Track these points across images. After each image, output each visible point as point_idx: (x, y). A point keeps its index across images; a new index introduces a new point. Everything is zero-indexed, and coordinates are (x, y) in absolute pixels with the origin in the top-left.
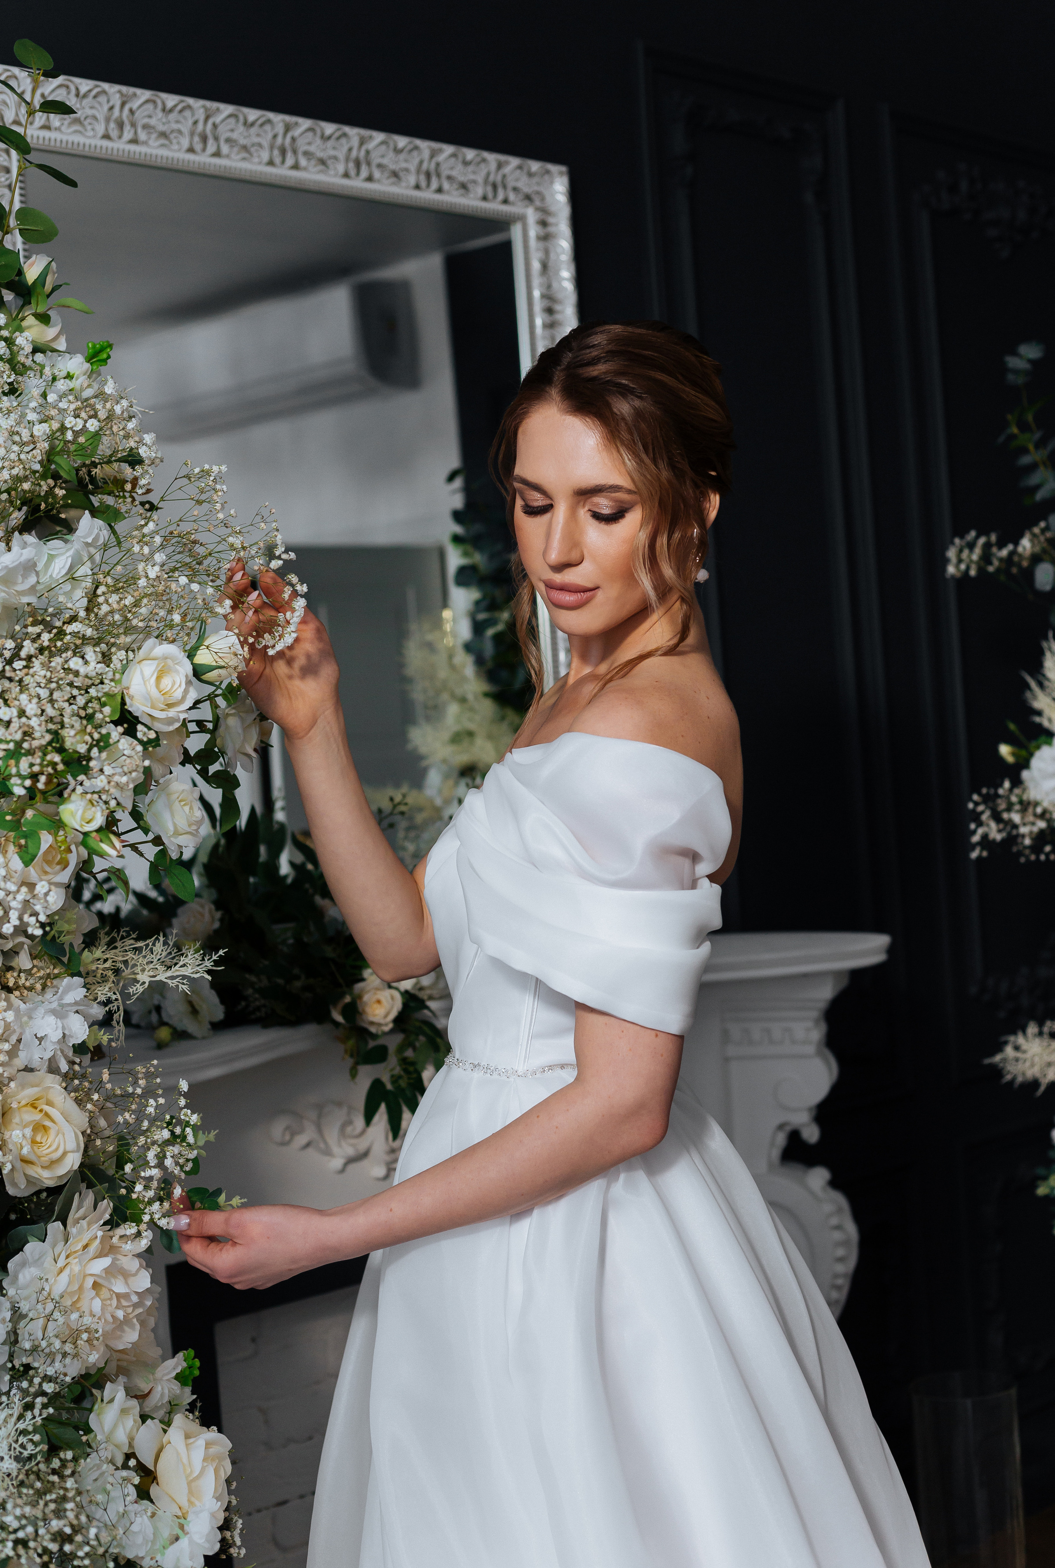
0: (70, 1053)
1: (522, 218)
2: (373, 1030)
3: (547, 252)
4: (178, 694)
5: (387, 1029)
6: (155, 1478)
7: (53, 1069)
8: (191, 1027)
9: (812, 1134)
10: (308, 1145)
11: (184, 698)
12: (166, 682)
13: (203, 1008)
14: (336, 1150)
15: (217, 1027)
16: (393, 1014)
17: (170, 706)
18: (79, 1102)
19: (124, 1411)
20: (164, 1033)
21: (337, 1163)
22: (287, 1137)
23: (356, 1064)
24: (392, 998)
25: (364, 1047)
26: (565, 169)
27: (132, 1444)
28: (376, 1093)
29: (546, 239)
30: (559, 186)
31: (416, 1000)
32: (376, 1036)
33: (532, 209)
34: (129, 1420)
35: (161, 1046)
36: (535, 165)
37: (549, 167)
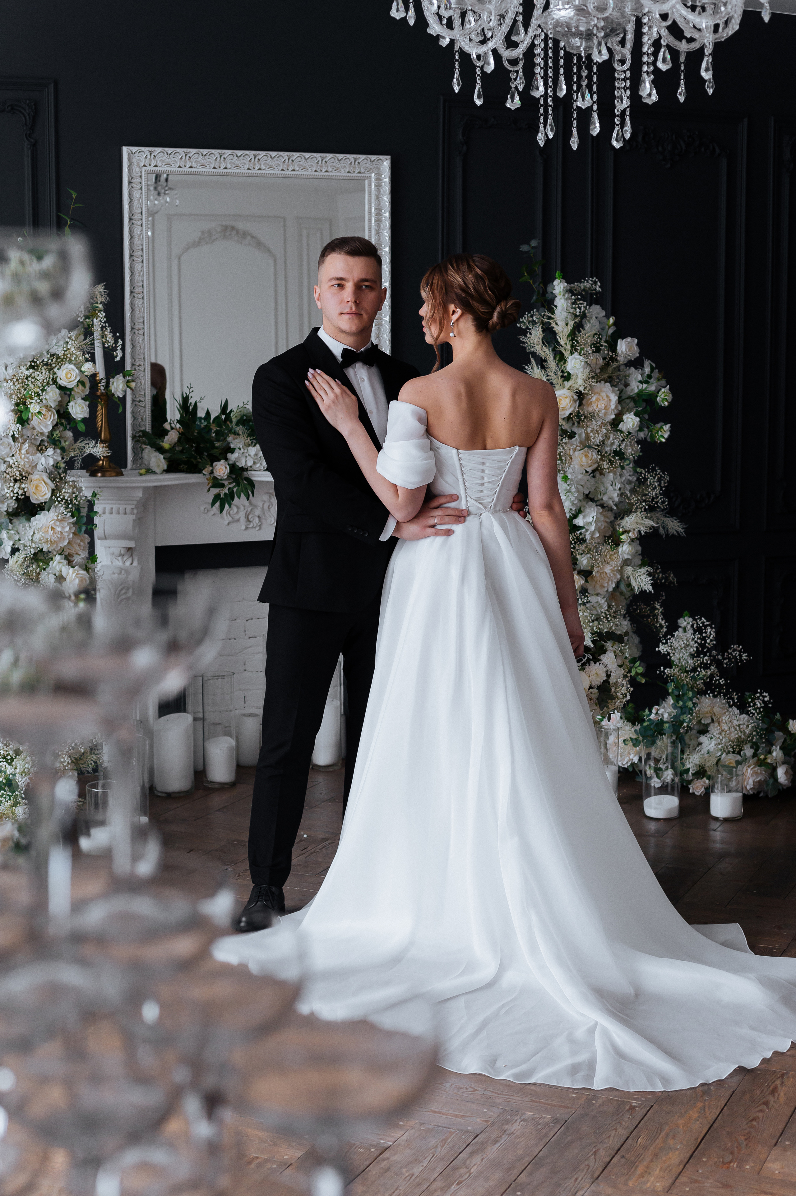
0: (51, 468)
1: (369, 179)
2: (219, 478)
3: (379, 191)
5: (225, 477)
7: (46, 472)
11: (74, 380)
15: (165, 471)
16: (228, 473)
18: (53, 481)
19: (59, 563)
20: (146, 471)
21: (226, 522)
23: (211, 487)
24: (226, 467)
25: (216, 483)
26: (389, 157)
27: (61, 571)
28: (217, 497)
29: (379, 186)
30: (386, 163)
31: (244, 469)
32: (221, 480)
33: (373, 174)
34: (61, 565)
35: (141, 475)
36: (373, 157)
37: (381, 157)
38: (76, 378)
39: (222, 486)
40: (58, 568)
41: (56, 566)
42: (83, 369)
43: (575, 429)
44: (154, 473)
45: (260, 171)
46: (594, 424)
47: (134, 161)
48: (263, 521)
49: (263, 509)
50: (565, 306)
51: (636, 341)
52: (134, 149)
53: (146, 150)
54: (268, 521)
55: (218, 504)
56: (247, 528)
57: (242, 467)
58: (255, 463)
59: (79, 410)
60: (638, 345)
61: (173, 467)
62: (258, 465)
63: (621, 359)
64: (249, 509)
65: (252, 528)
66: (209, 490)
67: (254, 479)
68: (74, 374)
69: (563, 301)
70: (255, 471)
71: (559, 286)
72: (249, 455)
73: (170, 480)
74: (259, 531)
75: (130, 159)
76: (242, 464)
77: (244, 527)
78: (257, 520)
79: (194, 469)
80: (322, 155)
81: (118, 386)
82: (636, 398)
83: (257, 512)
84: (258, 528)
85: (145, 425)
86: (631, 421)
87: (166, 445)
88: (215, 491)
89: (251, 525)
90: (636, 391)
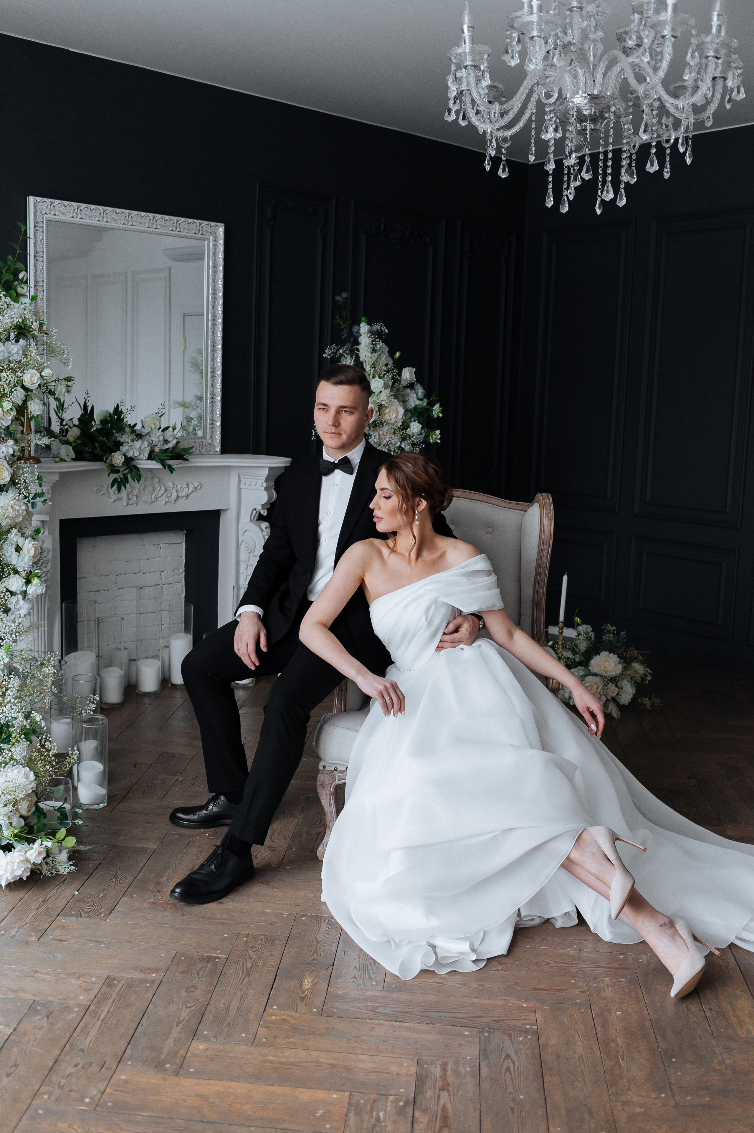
0: (10, 456)
1: (209, 239)
2: (116, 465)
3: (215, 250)
4: (35, 382)
5: (120, 465)
6: (22, 550)
7: (6, 459)
8: (67, 459)
9: (265, 513)
10: (104, 494)
11: (36, 383)
12: (33, 379)
13: (70, 454)
14: (112, 497)
15: (73, 460)
16: (122, 462)
17: (33, 384)
18: (11, 467)
19: (16, 535)
20: (57, 459)
21: (112, 500)
22: (98, 491)
23: (110, 473)
24: (122, 458)
25: (114, 469)
26: (223, 224)
27: (17, 542)
28: (115, 481)
29: (215, 246)
30: (221, 230)
31: (132, 459)
32: (117, 467)
33: (211, 237)
34: (17, 537)
35: (56, 462)
36: (213, 224)
37: (218, 224)
38: (38, 381)
39: (118, 472)
40: (15, 540)
41: (14, 537)
42: (43, 374)
43: (371, 433)
44: (65, 461)
45: (132, 227)
46: (386, 428)
47: (39, 210)
48: (139, 499)
49: (139, 489)
50: (368, 342)
51: (414, 370)
52: (39, 199)
53: (48, 201)
54: (143, 499)
55: (115, 487)
56: (127, 504)
57: (130, 457)
58: (140, 454)
59: (37, 407)
60: (415, 373)
61: (79, 456)
62: (142, 456)
63: (404, 383)
64: (130, 490)
65: (132, 504)
66: (109, 475)
67: (139, 466)
68: (36, 378)
69: (366, 338)
70: (138, 460)
71: (364, 328)
72: (135, 448)
73: (77, 466)
74: (137, 507)
75: (35, 207)
76: (130, 454)
77: (125, 504)
78: (135, 498)
79: (95, 458)
80: (177, 218)
81: (61, 389)
82: (413, 411)
83: (135, 493)
84: (135, 505)
85: (44, 423)
86: (415, 427)
87: (71, 439)
88: (114, 476)
89: (131, 503)
90: (413, 405)
